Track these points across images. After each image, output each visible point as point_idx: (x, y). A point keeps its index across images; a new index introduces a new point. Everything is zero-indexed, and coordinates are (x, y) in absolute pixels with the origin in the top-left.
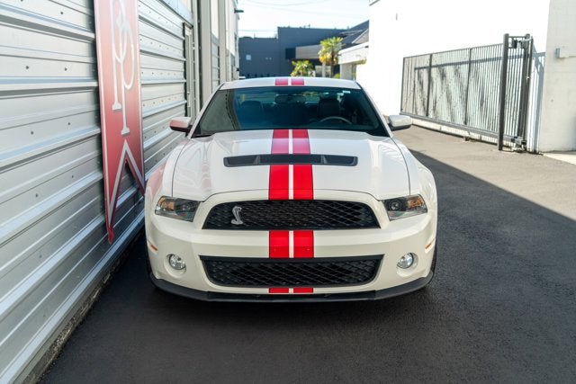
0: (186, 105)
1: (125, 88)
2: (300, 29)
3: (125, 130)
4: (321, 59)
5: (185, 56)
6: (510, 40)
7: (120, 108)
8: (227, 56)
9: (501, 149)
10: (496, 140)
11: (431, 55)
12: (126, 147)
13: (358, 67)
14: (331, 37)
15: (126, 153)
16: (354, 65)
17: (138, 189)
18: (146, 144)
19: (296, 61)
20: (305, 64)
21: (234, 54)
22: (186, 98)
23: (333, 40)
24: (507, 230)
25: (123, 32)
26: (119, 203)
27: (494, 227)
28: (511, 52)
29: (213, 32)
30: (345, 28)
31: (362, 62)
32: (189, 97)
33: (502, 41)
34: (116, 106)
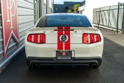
0: (35, 21)
1: (12, 16)
2: (70, 2)
3: (12, 27)
4: (74, 9)
5: (34, 8)
6: (120, 4)
7: (10, 21)
8: (49, 8)
9: (117, 32)
10: (116, 30)
11: (100, 8)
12: (12, 32)
13: (83, 11)
14: (77, 4)
15: (12, 33)
16: (82, 11)
17: (17, 43)
18: (20, 31)
19: (68, 10)
20: (70, 11)
21: (51, 8)
22: (35, 19)
23: (77, 5)
24: (116, 55)
25: (11, 1)
26: (9, 47)
27: (113, 54)
28: (120, 7)
29: (44, 2)
30: (81, 2)
31: (84, 10)
32: (36, 19)
33: (118, 4)
34: (8, 21)
